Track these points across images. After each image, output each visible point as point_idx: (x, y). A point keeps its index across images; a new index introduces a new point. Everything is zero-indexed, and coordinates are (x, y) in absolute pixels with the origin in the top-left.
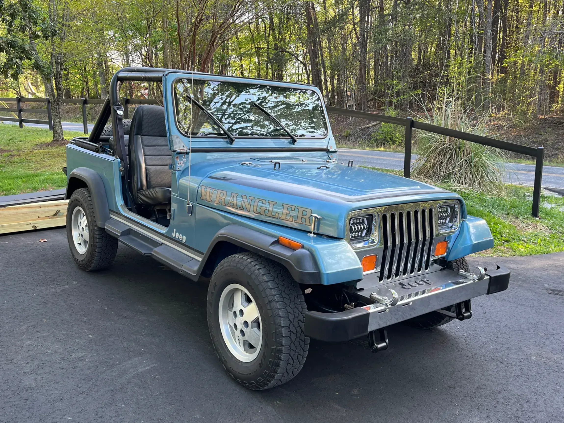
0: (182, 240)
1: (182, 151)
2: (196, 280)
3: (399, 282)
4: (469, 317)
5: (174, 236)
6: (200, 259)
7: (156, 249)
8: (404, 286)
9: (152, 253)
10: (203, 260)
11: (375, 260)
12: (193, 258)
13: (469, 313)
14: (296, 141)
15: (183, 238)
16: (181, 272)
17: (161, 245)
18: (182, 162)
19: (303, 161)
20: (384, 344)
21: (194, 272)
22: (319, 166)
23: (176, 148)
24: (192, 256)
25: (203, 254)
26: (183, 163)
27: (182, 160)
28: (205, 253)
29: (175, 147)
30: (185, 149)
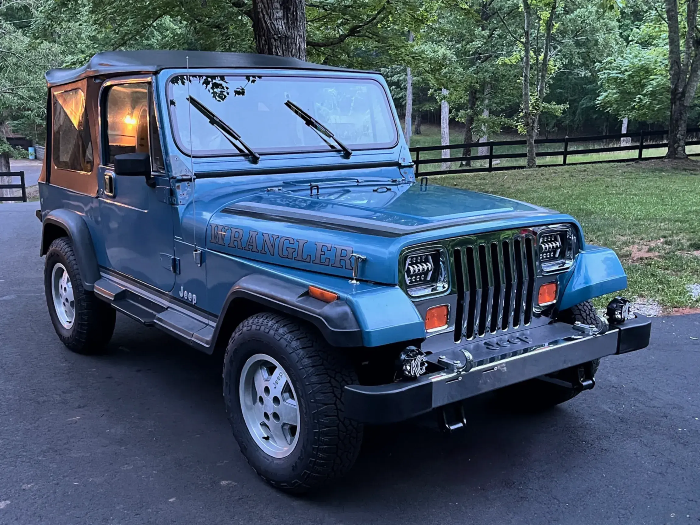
0: (192, 301)
1: (184, 177)
2: (210, 353)
3: (484, 342)
4: (591, 387)
5: (181, 295)
6: (214, 325)
7: (159, 315)
8: (490, 347)
9: (155, 321)
10: (217, 326)
11: (445, 313)
12: (208, 325)
13: (591, 382)
14: (350, 154)
15: (193, 298)
16: (191, 344)
17: (167, 309)
18: (185, 192)
19: (358, 182)
20: (461, 425)
21: (207, 343)
22: (376, 188)
23: (176, 174)
24: (206, 321)
25: (216, 316)
26: (187, 194)
27: (186, 190)
28: (219, 315)
29: (174, 172)
30: (189, 174)
